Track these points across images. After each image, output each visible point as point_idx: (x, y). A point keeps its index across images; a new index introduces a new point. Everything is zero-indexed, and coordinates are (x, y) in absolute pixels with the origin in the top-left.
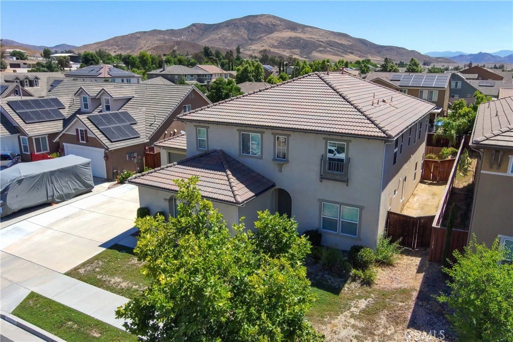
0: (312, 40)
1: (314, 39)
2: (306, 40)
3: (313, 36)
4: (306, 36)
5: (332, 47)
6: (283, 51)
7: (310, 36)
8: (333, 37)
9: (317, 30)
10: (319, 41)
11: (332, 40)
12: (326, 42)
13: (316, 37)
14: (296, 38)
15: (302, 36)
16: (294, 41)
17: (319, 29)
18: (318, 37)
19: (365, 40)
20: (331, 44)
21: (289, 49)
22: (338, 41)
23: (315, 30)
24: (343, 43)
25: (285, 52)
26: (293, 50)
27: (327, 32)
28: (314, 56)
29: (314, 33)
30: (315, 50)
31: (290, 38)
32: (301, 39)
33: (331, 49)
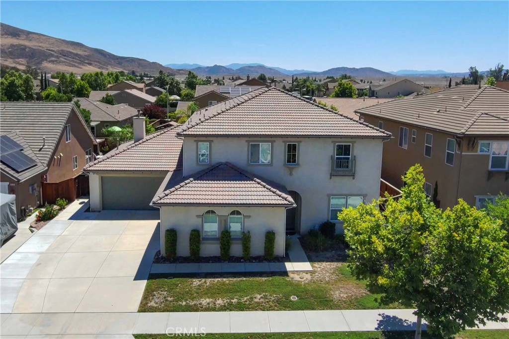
0: (41, 48)
1: (43, 47)
2: (32, 48)
3: (40, 45)
4: (32, 44)
5: (66, 57)
6: (5, 60)
7: (37, 44)
8: (66, 46)
9: (45, 37)
10: (49, 50)
11: (65, 49)
12: (58, 51)
13: (44, 46)
14: (20, 45)
15: (27, 43)
16: (17, 49)
17: (48, 36)
18: (48, 46)
19: (102, 50)
20: (64, 54)
21: (11, 58)
22: (73, 51)
23: (43, 37)
24: (79, 53)
25: (7, 62)
26: (17, 60)
27: (58, 40)
28: (45, 66)
29: (42, 40)
30: (46, 60)
31: (12, 46)
32: (26, 47)
33: (65, 59)
